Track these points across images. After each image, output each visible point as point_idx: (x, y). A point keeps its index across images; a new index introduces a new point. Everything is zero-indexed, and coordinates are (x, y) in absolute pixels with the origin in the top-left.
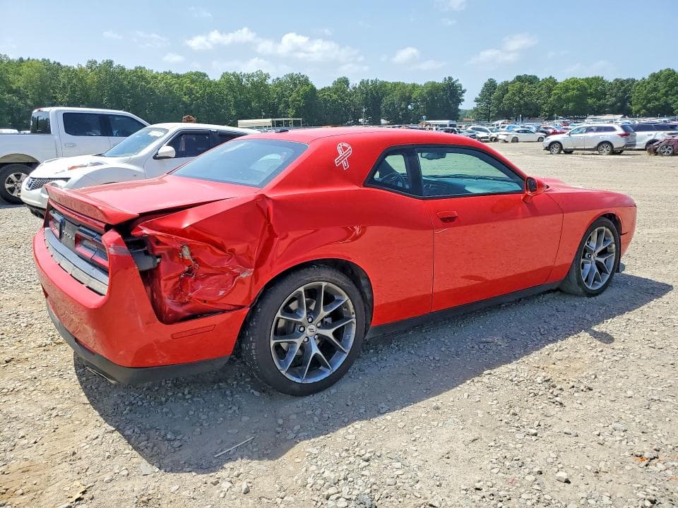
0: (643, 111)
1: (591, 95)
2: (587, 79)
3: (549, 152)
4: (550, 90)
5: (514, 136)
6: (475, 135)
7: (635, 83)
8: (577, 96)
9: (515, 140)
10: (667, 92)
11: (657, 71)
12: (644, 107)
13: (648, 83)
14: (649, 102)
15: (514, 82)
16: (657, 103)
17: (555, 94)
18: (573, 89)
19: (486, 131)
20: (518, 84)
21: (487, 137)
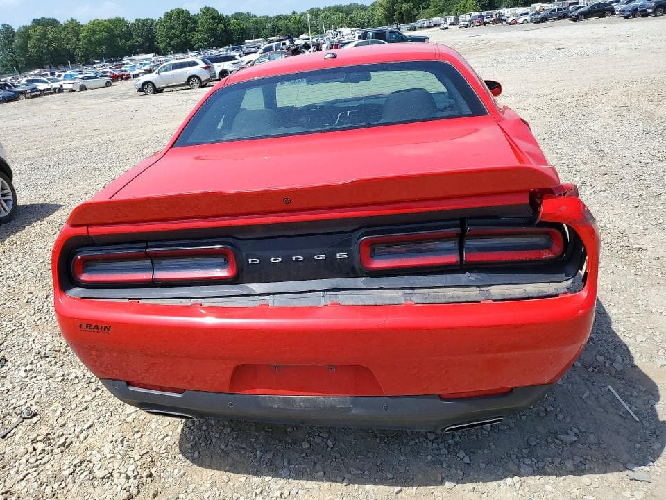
0: (169, 48)
1: (119, 36)
2: (109, 21)
3: (143, 93)
4: (77, 34)
5: (81, 83)
6: (36, 88)
7: (155, 23)
8: (106, 39)
9: (83, 88)
10: (183, 28)
11: (169, 11)
12: (169, 44)
13: (165, 22)
14: (171, 39)
15: (33, 27)
16: (179, 40)
17: (84, 38)
18: (101, 31)
19: (44, 82)
20: (39, 29)
21: (49, 89)
